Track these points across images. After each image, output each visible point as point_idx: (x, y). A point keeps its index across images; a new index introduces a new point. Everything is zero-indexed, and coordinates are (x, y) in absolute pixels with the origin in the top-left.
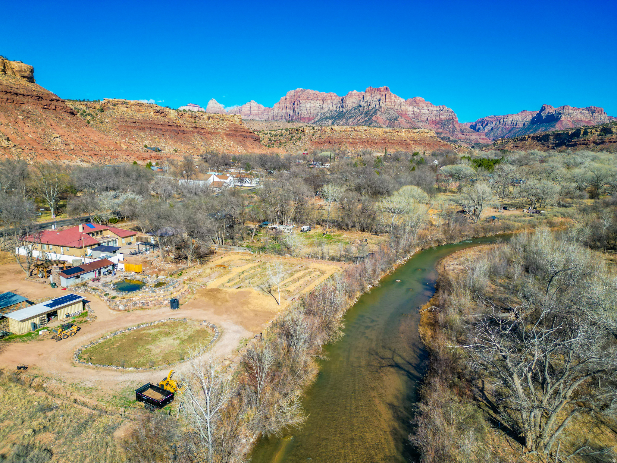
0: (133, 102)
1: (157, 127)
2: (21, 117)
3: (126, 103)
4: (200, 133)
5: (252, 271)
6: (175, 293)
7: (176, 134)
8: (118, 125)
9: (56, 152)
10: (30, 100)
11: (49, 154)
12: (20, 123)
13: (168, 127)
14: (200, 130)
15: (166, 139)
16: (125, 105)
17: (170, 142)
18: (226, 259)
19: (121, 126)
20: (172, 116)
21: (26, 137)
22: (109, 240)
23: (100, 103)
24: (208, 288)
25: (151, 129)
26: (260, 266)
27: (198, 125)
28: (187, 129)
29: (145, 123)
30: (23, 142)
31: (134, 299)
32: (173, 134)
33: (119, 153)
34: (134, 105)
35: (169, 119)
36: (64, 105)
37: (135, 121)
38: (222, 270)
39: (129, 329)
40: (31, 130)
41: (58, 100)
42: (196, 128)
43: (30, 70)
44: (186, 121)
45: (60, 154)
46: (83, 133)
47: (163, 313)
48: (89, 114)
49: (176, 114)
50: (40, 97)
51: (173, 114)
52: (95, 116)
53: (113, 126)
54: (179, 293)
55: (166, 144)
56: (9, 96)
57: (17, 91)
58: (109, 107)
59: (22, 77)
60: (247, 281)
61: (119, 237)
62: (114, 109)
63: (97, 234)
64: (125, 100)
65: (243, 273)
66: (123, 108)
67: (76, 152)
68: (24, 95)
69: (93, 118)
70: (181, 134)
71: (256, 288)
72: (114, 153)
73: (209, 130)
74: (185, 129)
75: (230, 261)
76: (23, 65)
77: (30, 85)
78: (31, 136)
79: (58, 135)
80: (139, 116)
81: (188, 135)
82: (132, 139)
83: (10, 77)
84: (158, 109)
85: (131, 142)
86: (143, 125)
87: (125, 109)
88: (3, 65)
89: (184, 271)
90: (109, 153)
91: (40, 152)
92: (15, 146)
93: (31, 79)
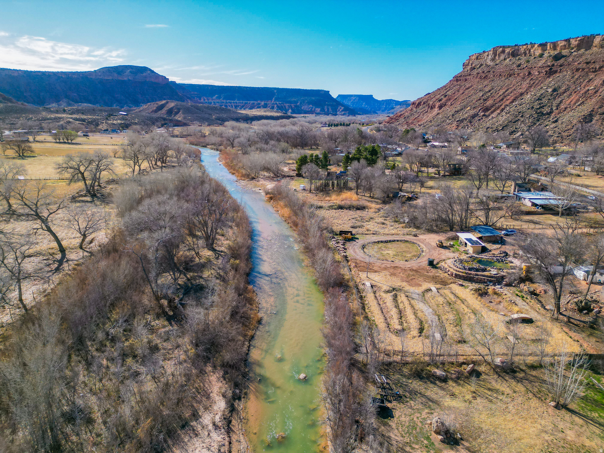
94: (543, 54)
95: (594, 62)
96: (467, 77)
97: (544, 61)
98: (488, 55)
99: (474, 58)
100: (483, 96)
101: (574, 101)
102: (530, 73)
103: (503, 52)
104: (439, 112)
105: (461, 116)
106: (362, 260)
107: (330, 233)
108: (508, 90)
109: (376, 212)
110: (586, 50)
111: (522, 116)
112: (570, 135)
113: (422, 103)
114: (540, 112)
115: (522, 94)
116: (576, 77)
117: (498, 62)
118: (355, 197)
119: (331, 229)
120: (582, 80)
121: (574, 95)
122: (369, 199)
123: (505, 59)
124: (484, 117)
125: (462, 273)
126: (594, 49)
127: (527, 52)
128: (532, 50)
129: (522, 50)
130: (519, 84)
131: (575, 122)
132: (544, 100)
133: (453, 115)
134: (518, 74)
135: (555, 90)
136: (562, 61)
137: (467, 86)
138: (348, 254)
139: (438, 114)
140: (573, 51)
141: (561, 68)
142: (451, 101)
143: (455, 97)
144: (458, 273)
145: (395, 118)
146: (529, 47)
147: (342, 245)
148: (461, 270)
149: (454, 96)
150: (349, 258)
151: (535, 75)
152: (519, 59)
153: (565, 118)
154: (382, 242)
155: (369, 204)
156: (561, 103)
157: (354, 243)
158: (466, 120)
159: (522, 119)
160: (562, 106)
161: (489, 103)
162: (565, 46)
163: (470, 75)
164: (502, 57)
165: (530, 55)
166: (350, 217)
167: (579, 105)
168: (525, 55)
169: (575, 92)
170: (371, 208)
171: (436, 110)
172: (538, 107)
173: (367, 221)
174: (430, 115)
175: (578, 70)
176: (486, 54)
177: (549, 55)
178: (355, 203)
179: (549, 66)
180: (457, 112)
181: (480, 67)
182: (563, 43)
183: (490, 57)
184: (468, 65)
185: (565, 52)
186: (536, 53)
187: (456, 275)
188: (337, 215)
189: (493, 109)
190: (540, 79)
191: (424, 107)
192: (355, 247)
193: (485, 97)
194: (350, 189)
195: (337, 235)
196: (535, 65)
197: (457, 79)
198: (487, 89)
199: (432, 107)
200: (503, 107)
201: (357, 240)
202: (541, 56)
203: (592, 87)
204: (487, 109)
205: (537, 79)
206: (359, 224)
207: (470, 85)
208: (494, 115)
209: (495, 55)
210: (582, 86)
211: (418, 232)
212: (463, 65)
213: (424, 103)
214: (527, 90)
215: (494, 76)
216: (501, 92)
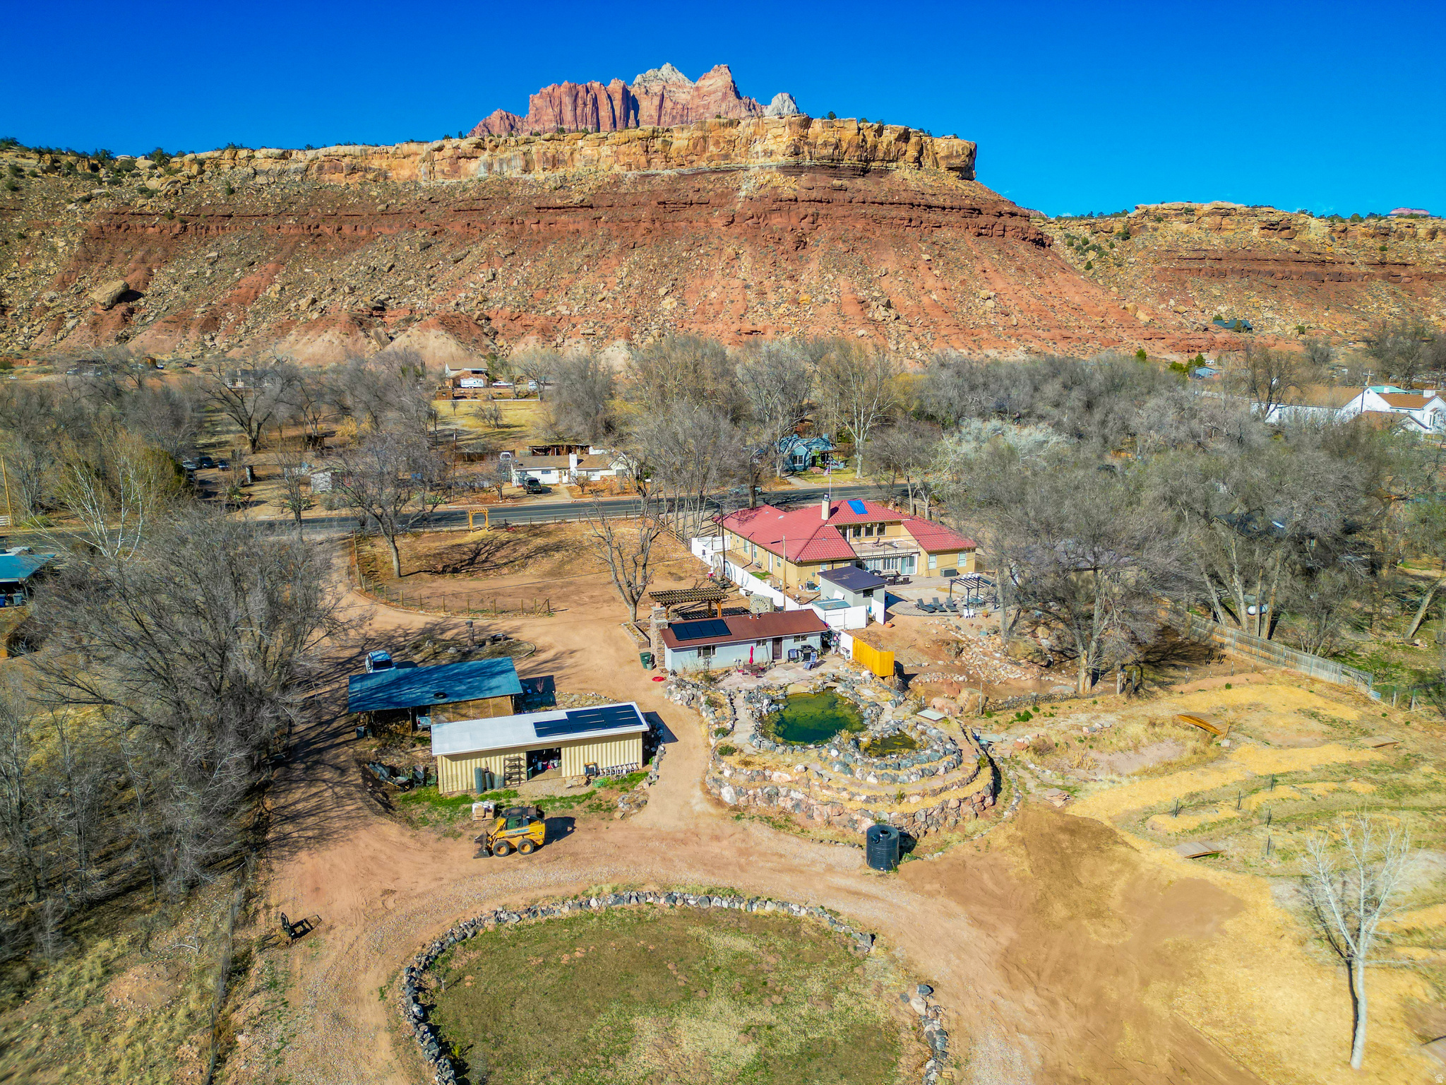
0: (1207, 207)
1: (1262, 268)
2: (926, 257)
3: (1190, 211)
4: (1392, 278)
5: (1319, 788)
6: (914, 799)
7: (1315, 284)
8: (1156, 267)
9: (976, 332)
10: (953, 217)
11: (961, 336)
12: (922, 268)
13: (1293, 267)
14: (1395, 271)
15: (1281, 299)
16: (1184, 218)
17: (1292, 305)
18: (1243, 694)
19: (1166, 269)
20: (1312, 236)
21: (925, 299)
22: (891, 552)
23: (1125, 219)
24: (1076, 810)
25: (1242, 273)
26: (1379, 768)
27: (1391, 256)
28: (1352, 269)
29: (1228, 260)
30: (915, 309)
31: (776, 775)
32: (1303, 286)
33: (1124, 335)
34: (1209, 214)
35: (1303, 244)
36: (1024, 224)
37: (1203, 254)
38: (1192, 740)
39: (670, 896)
40: (940, 285)
41: (1013, 214)
42: (1383, 264)
43: (967, 152)
44: (1356, 246)
45: (985, 335)
46: (1050, 288)
47: (830, 869)
48: (1093, 248)
49: (1327, 230)
50: (974, 210)
51: (1316, 230)
52: (1107, 249)
53: (1143, 272)
54: (933, 803)
55: (1278, 311)
56: (915, 213)
57: (933, 201)
58: (1144, 226)
59: (950, 169)
60: (1263, 834)
61: (921, 549)
62: (1155, 229)
63: (869, 532)
64: (1187, 205)
65: (1274, 782)
66: (1179, 226)
67: (1021, 331)
68: (944, 208)
69: (1101, 257)
70: (1328, 284)
71: (1285, 889)
72: (1112, 335)
73: (1425, 269)
74: (1347, 269)
75: (1254, 707)
76: (956, 142)
77: (962, 184)
78: (934, 297)
79: (992, 294)
80: (1216, 240)
81: (1353, 285)
82: (1185, 302)
83: (928, 171)
84: (1275, 219)
85: (1182, 308)
86: (1224, 265)
87: (1184, 227)
88: (918, 148)
89: (1045, 707)
90: (1099, 334)
91: (943, 333)
92: (898, 318)
93: (966, 172)
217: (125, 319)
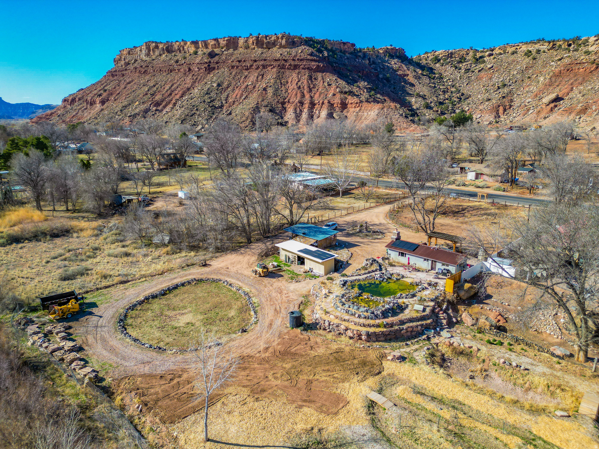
94: (197, 52)
95: (244, 61)
96: (124, 72)
97: (200, 58)
98: (141, 51)
99: (125, 52)
100: (148, 90)
101: (239, 95)
102: (190, 69)
103: (157, 47)
104: (102, 107)
105: (130, 111)
106: (146, 369)
107: (13, 310)
108: (173, 85)
109: (97, 235)
110: (234, 50)
111: (197, 110)
112: (247, 126)
113: (77, 99)
114: (213, 106)
115: (188, 89)
116: (234, 73)
117: (154, 57)
118: (37, 215)
119: (14, 299)
120: (239, 77)
121: (237, 91)
122: (69, 214)
123: (160, 55)
124: (157, 112)
125: (378, 326)
126: (241, 50)
127: (181, 49)
128: (185, 47)
129: (176, 47)
130: (182, 79)
131: (247, 114)
132: (212, 94)
133: (121, 110)
134: (179, 70)
135: (219, 85)
136: (216, 58)
137: (128, 81)
138: (95, 364)
139: (102, 110)
140: (223, 50)
141: (218, 65)
142: (114, 96)
143: (118, 92)
144: (372, 330)
145: (44, 118)
146: (182, 44)
147: (64, 338)
148: (372, 322)
149: (116, 91)
150: (108, 380)
151: (195, 72)
152: (175, 55)
153: (238, 110)
154: (154, 297)
155: (75, 223)
156: (228, 97)
157: (93, 319)
158: (139, 115)
159: (198, 113)
160: (230, 100)
161: (158, 97)
162: (215, 45)
163: (126, 70)
164: (157, 53)
165: (185, 52)
166: (46, 257)
167: (244, 99)
168: (180, 52)
169: (237, 87)
170: (82, 230)
171: (98, 106)
172: (209, 101)
173: (89, 257)
174: (92, 112)
175: (233, 67)
176: (139, 49)
177: (202, 52)
178: (45, 226)
179: (206, 63)
180: (125, 107)
181: (135, 62)
182: (213, 42)
183: (143, 52)
184: (120, 60)
185: (217, 51)
186: (190, 51)
187: (368, 335)
188: (12, 257)
189: (164, 104)
190: (201, 75)
191: (81, 104)
192: (104, 332)
193: (151, 92)
194: (22, 203)
195: (34, 309)
196: (193, 62)
197: (112, 74)
198: (151, 84)
199: (92, 103)
200: (174, 101)
201: (94, 310)
202: (196, 53)
203: (250, 83)
204: (157, 104)
205: (198, 75)
206: (73, 268)
207: (131, 80)
208: (168, 109)
209: (149, 51)
210: (241, 81)
211: (201, 256)
212: (115, 61)
213: (80, 99)
214: (192, 85)
215: (154, 71)
216: (167, 87)
217: (552, 110)
